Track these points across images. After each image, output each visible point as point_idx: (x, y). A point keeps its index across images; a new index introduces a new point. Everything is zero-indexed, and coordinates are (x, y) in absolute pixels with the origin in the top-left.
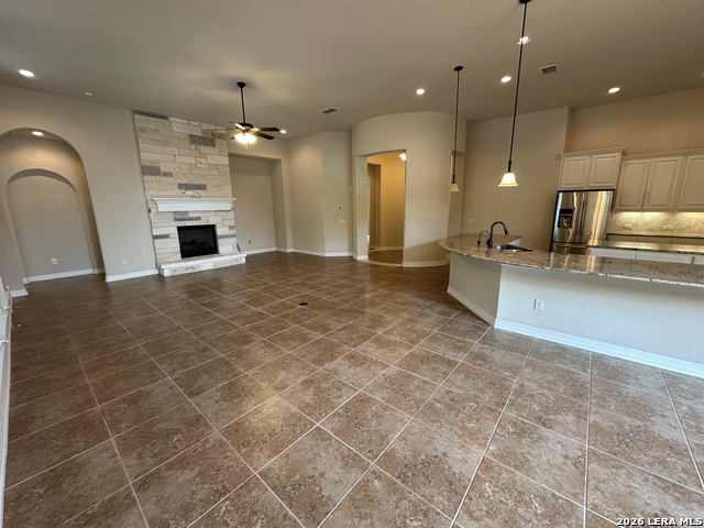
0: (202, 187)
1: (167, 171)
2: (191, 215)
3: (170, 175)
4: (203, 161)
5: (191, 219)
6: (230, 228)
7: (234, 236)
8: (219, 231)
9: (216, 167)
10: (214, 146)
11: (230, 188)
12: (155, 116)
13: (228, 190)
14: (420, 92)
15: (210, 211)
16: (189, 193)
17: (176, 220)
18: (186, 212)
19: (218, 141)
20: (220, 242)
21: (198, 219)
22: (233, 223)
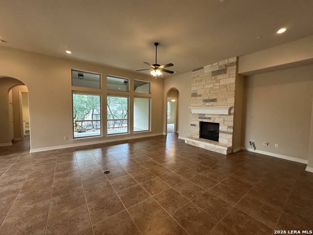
0: (214, 100)
1: (200, 94)
2: (206, 116)
3: (201, 95)
4: (217, 84)
5: (206, 118)
8: (221, 128)
9: (225, 86)
10: (225, 73)
12: (198, 69)
13: (231, 101)
15: (216, 115)
16: (207, 104)
17: (200, 118)
18: (204, 115)
19: (229, 68)
20: (220, 135)
21: (210, 118)
22: (231, 124)
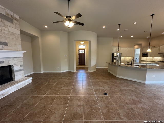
0: (5, 44)
4: (6, 29)
6: (21, 66)
7: (23, 70)
9: (14, 34)
10: (12, 23)
11: (21, 46)
13: (20, 47)
14: (104, 27)
15: (10, 58)
19: (14, 21)
22: (22, 63)
